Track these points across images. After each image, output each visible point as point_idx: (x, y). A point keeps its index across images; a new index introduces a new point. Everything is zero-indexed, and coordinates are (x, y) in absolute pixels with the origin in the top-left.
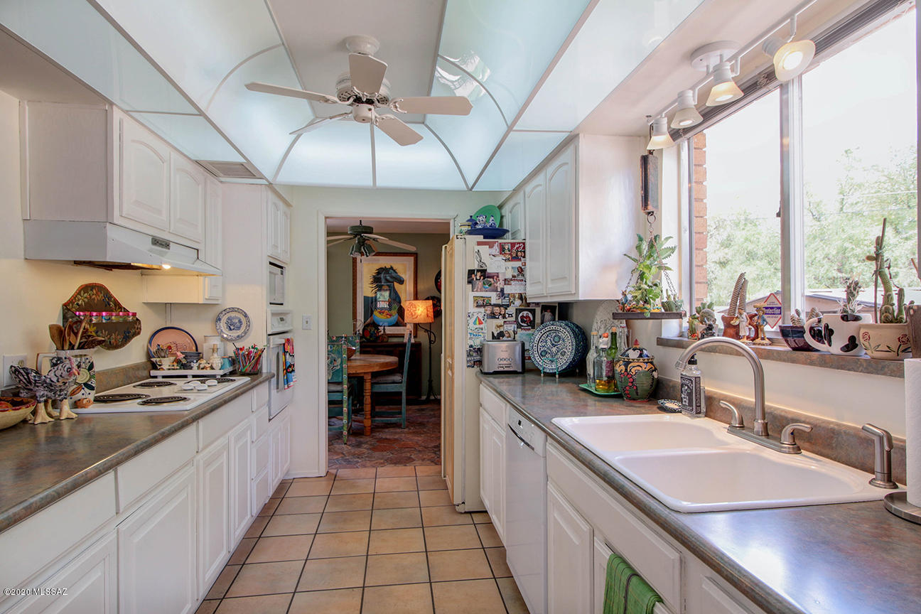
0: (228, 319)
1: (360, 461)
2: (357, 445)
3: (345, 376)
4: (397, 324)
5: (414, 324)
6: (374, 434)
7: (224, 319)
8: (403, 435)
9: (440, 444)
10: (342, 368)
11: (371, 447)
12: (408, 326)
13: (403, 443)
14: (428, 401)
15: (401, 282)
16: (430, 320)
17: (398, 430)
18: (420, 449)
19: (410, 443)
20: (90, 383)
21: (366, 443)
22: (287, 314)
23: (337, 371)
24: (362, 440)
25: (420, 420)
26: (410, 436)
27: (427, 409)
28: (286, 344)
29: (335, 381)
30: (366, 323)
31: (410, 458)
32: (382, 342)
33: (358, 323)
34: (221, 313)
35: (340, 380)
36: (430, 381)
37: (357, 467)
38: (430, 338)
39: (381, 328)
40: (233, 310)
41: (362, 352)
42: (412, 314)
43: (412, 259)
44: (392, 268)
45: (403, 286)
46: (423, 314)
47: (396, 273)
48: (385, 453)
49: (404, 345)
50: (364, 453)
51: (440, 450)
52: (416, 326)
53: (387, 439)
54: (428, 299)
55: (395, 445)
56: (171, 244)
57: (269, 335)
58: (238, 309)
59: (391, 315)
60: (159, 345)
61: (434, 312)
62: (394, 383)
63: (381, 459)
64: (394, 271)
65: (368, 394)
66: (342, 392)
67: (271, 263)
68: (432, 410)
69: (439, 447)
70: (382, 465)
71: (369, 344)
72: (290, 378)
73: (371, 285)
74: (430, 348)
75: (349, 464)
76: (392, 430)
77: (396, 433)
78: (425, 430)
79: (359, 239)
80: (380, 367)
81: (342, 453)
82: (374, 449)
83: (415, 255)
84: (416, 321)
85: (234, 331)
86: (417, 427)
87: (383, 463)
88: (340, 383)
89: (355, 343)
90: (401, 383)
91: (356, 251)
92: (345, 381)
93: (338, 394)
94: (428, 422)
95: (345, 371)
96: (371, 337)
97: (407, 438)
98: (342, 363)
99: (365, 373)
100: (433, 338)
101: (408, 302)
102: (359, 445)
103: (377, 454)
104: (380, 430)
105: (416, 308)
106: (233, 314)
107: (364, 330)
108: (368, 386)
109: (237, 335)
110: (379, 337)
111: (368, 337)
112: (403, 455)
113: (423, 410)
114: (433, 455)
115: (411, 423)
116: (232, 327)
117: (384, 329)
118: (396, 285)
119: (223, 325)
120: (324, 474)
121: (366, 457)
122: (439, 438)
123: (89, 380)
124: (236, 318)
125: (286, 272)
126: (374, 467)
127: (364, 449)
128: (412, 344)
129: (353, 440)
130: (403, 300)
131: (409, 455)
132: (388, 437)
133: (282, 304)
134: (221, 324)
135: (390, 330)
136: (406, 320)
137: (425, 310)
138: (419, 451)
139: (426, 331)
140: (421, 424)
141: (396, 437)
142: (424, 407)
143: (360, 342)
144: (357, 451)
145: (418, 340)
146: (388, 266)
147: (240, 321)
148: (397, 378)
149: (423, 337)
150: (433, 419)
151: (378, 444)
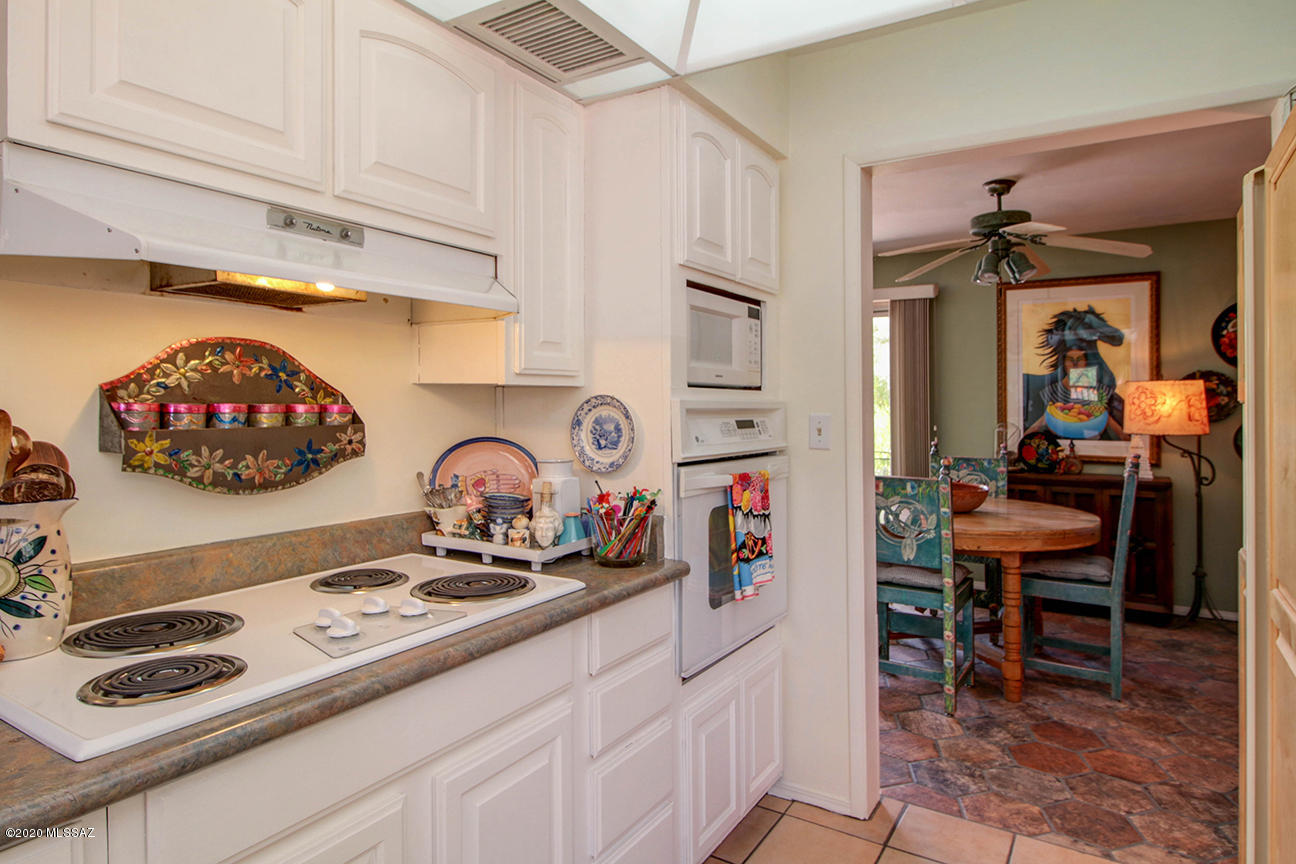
0: (597, 422)
1: (973, 787)
2: (979, 728)
3: (947, 558)
4: (1105, 436)
5: (1152, 436)
6: (1029, 700)
7: (588, 423)
8: (1113, 723)
9: (1234, 792)
10: (940, 537)
11: (1013, 742)
12: (1135, 440)
13: (1108, 752)
14: (1192, 621)
15: (1116, 339)
16: (1196, 429)
17: (1101, 702)
18: (1162, 792)
19: (1131, 758)
20: (17, 598)
21: (1003, 726)
22: (771, 410)
23: (929, 542)
24: (995, 710)
25: (1168, 680)
26: (1132, 731)
27: (1190, 645)
28: (737, 489)
29: (923, 565)
30: (1029, 431)
31: (1124, 825)
32: (1065, 473)
33: (1010, 431)
34: (581, 408)
35: (935, 564)
36: (1199, 577)
37: (960, 814)
38: (1197, 472)
39: (1064, 444)
40: (603, 400)
41: (1012, 494)
42: (1144, 413)
43: (1144, 287)
44: (1091, 311)
45: (1119, 351)
46: (1176, 413)
47: (1102, 320)
48: (1048, 778)
49: (1118, 484)
50: (990, 762)
51: (1234, 819)
52: (1158, 442)
53: (1060, 725)
54: (1191, 377)
55: (1081, 755)
56: (367, 233)
57: (680, 465)
58: (613, 398)
59: (1089, 415)
60: (457, 477)
61: (1209, 409)
62: (1087, 581)
63: (1035, 800)
64: (1098, 316)
65: (1013, 603)
66: (940, 591)
67: (691, 284)
68: (1206, 652)
69: (1229, 801)
70: (1033, 826)
71: (1032, 476)
72: (745, 576)
73: (1040, 351)
74: (1199, 495)
75: (941, 792)
76: (1082, 697)
77: (1091, 710)
78: (1182, 719)
79: (995, 242)
80: (1045, 543)
81: (935, 747)
82: (1021, 752)
83: (1156, 279)
84: (1158, 430)
85: (607, 451)
86: (1159, 704)
87: (1034, 820)
88: (938, 571)
89: (997, 474)
90: (1108, 584)
91: (985, 271)
92: (948, 569)
93: (933, 595)
94: (1192, 691)
95: (947, 545)
96: (1038, 460)
97: (1123, 739)
98: (938, 527)
99: (1002, 553)
100: (1206, 471)
101: (1132, 387)
102: (983, 728)
103: (1025, 776)
104: (1047, 688)
105: (1155, 398)
106: (604, 412)
107: (1022, 445)
108: (1012, 584)
109: (611, 460)
110: (1059, 462)
111: (1032, 462)
112: (1106, 804)
113: (1178, 646)
114: (1208, 837)
115: (1139, 685)
116: (603, 442)
117: (1072, 447)
118: (1103, 349)
119: (585, 436)
120: (863, 814)
121: (994, 778)
122: (1232, 764)
123: (14, 591)
124: (611, 420)
125: (767, 311)
126: (1006, 827)
127: (992, 748)
128: (1143, 486)
129: (972, 705)
130: (1119, 382)
131: (1122, 808)
132: (1068, 719)
133: (759, 388)
134: (583, 435)
135: (1085, 448)
136: (1129, 426)
137: (1184, 405)
138: (1160, 802)
139: (1186, 453)
140: (1171, 695)
141: (1092, 725)
142: (1179, 636)
143: (1009, 472)
144: (975, 747)
145: (1162, 473)
146: (1081, 307)
147: (618, 429)
148: (1096, 569)
149: (1178, 468)
150: (1209, 684)
151: (1035, 737)
